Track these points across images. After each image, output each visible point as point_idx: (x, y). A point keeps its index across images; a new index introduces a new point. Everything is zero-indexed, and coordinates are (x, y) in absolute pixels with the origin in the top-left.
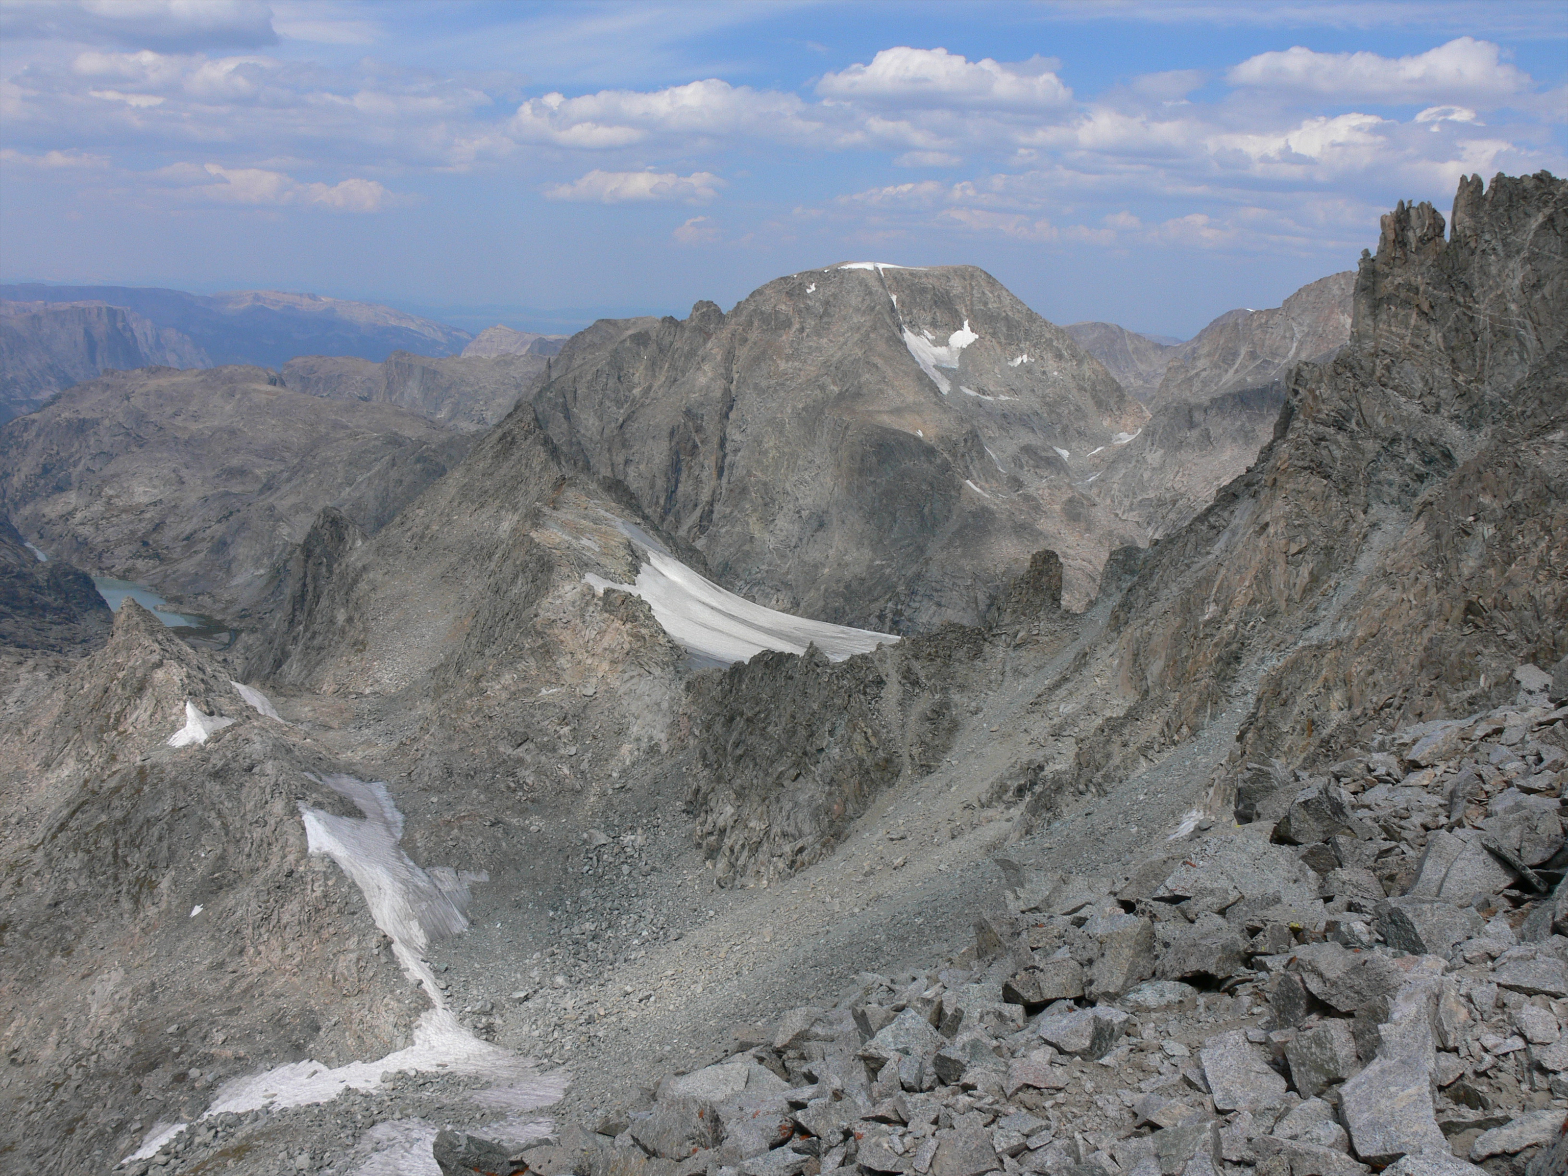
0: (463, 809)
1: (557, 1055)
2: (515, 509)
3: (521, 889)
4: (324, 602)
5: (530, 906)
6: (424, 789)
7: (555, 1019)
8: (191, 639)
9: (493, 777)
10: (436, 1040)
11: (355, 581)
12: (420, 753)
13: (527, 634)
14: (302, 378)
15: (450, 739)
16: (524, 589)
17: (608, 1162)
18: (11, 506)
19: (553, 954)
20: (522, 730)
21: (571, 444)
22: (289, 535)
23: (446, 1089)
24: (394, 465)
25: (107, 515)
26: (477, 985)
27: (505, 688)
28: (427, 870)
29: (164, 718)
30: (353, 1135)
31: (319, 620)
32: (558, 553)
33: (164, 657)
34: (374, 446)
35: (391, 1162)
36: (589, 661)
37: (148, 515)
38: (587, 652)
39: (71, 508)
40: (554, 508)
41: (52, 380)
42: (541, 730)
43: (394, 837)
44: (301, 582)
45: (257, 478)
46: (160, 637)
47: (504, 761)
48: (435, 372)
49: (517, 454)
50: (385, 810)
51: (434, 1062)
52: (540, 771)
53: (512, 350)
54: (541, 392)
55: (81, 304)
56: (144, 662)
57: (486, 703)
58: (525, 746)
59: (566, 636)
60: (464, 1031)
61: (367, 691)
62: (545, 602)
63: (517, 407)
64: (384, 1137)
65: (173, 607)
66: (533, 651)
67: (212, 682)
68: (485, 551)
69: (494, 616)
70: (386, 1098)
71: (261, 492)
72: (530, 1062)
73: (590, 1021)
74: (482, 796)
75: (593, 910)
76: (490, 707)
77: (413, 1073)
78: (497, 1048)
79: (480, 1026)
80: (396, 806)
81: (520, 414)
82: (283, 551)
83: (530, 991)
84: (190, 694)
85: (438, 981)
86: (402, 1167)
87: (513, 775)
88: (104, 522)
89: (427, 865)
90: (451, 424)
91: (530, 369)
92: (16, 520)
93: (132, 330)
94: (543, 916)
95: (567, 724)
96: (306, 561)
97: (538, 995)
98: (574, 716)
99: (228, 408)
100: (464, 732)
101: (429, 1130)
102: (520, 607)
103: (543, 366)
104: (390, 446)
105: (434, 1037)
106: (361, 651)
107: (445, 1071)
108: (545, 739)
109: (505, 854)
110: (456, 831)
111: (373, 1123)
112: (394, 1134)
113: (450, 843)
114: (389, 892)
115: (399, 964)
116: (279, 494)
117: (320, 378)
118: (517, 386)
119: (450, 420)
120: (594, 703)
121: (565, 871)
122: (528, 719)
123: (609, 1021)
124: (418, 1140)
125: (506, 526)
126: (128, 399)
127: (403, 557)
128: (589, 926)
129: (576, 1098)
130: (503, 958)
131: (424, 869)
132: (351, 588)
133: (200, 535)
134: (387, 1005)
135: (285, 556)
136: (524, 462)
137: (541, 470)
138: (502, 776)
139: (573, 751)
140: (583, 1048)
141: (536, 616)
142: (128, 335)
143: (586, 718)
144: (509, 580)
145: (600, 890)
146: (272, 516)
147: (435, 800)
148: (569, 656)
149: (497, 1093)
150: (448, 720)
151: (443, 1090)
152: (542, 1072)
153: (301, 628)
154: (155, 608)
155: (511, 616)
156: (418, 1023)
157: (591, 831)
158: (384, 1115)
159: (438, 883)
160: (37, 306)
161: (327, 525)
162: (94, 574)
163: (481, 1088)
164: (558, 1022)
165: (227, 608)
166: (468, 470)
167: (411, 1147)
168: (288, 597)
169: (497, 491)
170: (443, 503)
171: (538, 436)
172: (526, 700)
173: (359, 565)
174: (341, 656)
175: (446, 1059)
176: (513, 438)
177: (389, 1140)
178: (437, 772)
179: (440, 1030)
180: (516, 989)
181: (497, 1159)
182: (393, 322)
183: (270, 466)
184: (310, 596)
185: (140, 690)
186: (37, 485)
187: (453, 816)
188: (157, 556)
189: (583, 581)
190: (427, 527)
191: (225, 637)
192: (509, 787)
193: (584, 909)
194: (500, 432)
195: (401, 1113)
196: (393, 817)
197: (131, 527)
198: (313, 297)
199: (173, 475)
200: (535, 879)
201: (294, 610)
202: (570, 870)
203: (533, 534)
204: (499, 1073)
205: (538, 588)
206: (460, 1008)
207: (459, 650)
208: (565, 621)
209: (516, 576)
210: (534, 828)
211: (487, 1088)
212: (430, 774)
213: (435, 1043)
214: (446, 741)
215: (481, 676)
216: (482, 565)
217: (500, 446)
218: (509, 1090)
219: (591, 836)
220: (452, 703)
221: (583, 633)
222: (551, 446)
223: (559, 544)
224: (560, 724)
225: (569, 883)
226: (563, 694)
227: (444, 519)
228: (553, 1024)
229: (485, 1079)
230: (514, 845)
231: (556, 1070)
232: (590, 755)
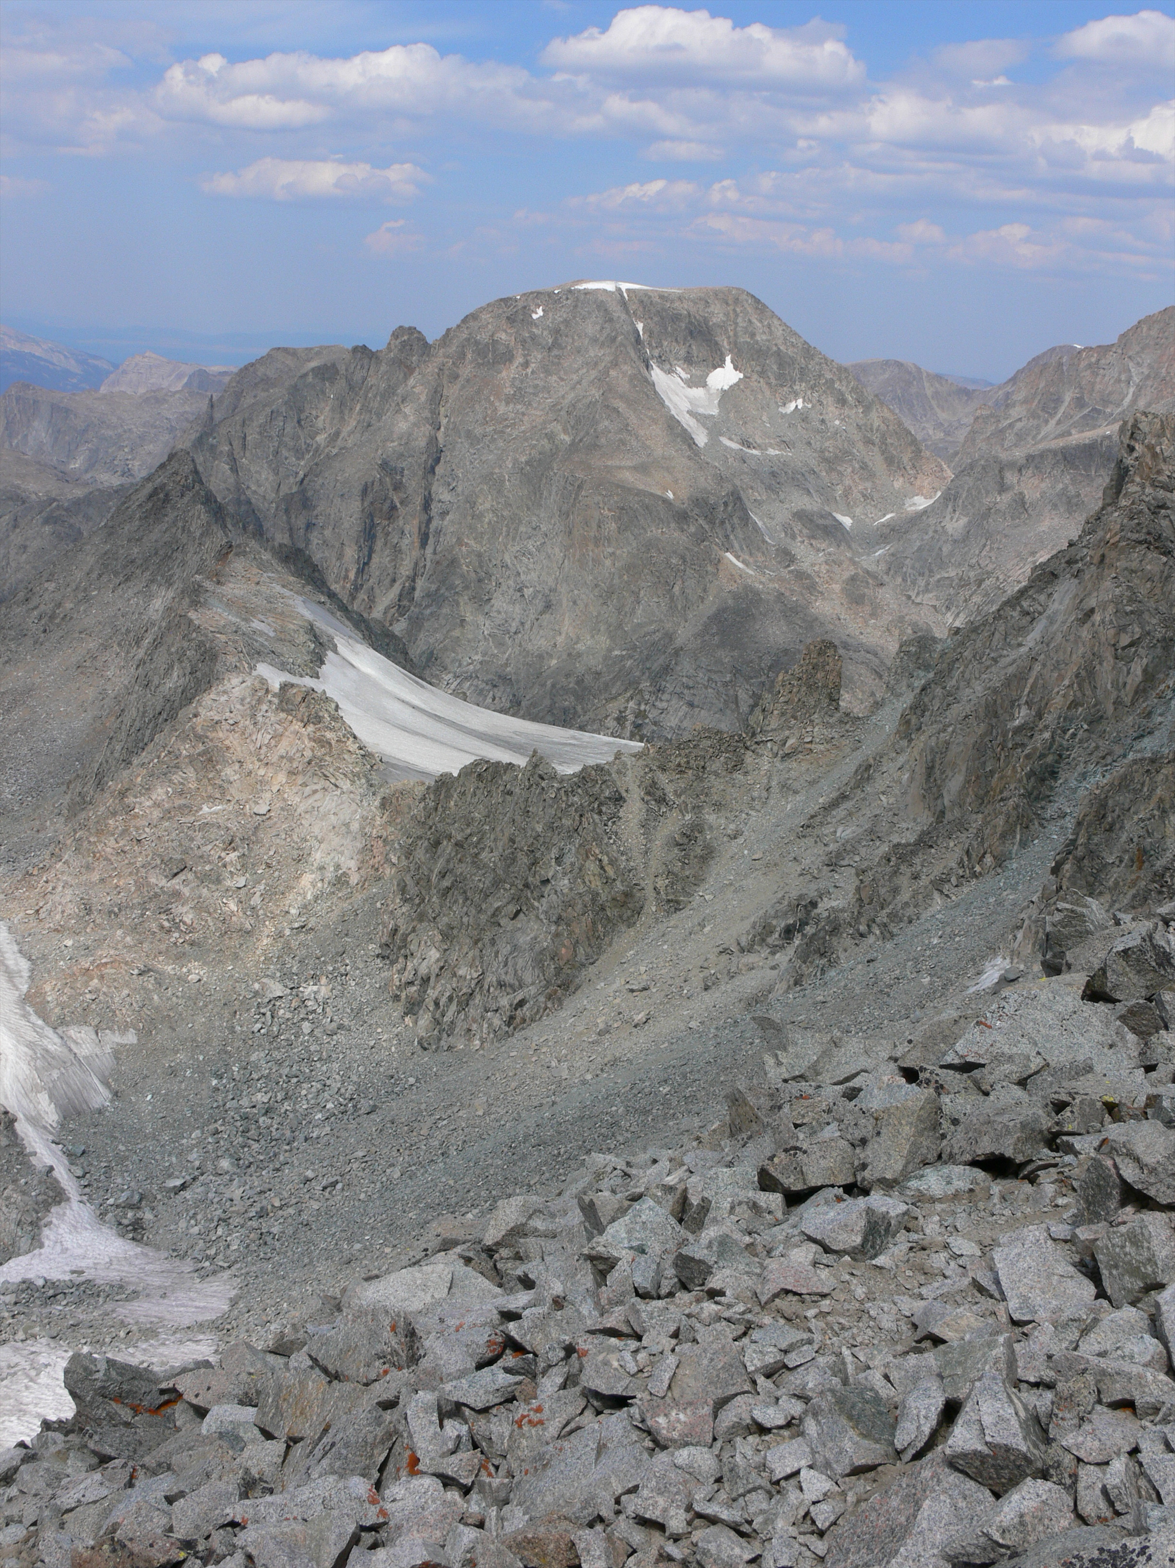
0: (104, 954)
1: (221, 1256)
2: (169, 583)
3: (178, 1052)
5: (188, 1074)
6: (57, 930)
7: (219, 1212)
9: (142, 915)
10: (69, 1240)
12: (51, 885)
13: (184, 738)
15: (88, 868)
16: (181, 682)
17: (280, 1387)
19: (217, 1132)
20: (179, 857)
21: (238, 502)
23: (81, 1301)
24: (15, 527)
26: (122, 1172)
27: (156, 805)
28: (60, 1030)
32: (223, 638)
36: (262, 772)
38: (260, 760)
40: (219, 583)
42: (201, 857)
43: (17, 989)
47: (156, 895)
48: (67, 411)
49: (172, 515)
51: (68, 1269)
52: (200, 907)
53: (165, 384)
54: (201, 437)
57: (133, 823)
58: (182, 877)
59: (233, 740)
60: (105, 1230)
62: (207, 699)
63: (171, 457)
66: (192, 760)
68: (132, 634)
69: (143, 716)
70: (6, 1314)
72: (188, 1266)
73: (262, 1214)
74: (128, 939)
75: (266, 1077)
76: (137, 829)
77: (40, 1283)
78: (147, 1250)
79: (125, 1222)
80: (20, 952)
81: (175, 464)
83: (188, 1178)
85: (73, 1168)
86: (26, 1400)
87: (168, 911)
89: (59, 1024)
90: (89, 476)
91: (187, 409)
94: (204, 1086)
95: (234, 850)
97: (198, 1183)
98: (243, 839)
100: (107, 859)
102: (176, 704)
103: (204, 405)
104: (10, 503)
105: (68, 1237)
107: (82, 1279)
108: (207, 868)
109: (157, 1009)
110: (96, 981)
112: (15, 1359)
113: (88, 996)
114: (11, 1057)
115: (23, 1148)
118: (172, 430)
119: (86, 471)
120: (270, 822)
121: (232, 1030)
122: (186, 843)
123: (285, 1213)
124: (46, 1366)
125: (158, 604)
127: (29, 641)
128: (261, 1098)
129: (245, 1310)
130: (154, 1138)
131: (55, 1028)
134: (8, 1198)
136: (180, 524)
137: (202, 535)
138: (154, 913)
139: (241, 882)
140: (253, 1247)
141: (195, 716)
143: (257, 842)
144: (162, 672)
145: (275, 1054)
147: (69, 943)
148: (237, 765)
149: (146, 1305)
150: (85, 844)
151: (79, 1303)
152: (203, 1278)
155: (164, 716)
156: (47, 1219)
157: (264, 980)
159: (73, 1046)
163: (127, 1299)
164: (223, 1216)
166: (110, 534)
167: (38, 1374)
169: (146, 560)
170: (79, 575)
171: (198, 492)
172: (183, 820)
175: (83, 1264)
176: (167, 495)
177: (9, 1367)
178: (72, 909)
179: (75, 1227)
180: (170, 1176)
181: (144, 1387)
182: (12, 346)
187: (92, 963)
189: (254, 673)
190: (59, 605)
192: (162, 927)
193: (255, 1076)
194: (149, 488)
195: (26, 1333)
196: (17, 964)
200: (194, 1040)
202: (238, 1028)
203: (192, 615)
204: (149, 1280)
205: (198, 682)
206: (100, 1200)
207: (99, 758)
208: (231, 722)
209: (171, 667)
210: (193, 978)
211: (133, 1299)
212: (63, 912)
213: (68, 1245)
214: (83, 870)
215: (127, 790)
216: (128, 652)
217: (150, 504)
218: (161, 1301)
219: (264, 986)
220: (91, 824)
221: (254, 738)
222: (213, 505)
223: (224, 626)
224: (225, 850)
225: (236, 1045)
226: (230, 812)
227: (81, 595)
228: (216, 1219)
229: (132, 1288)
230: (169, 999)
231: (219, 1275)
232: (262, 887)
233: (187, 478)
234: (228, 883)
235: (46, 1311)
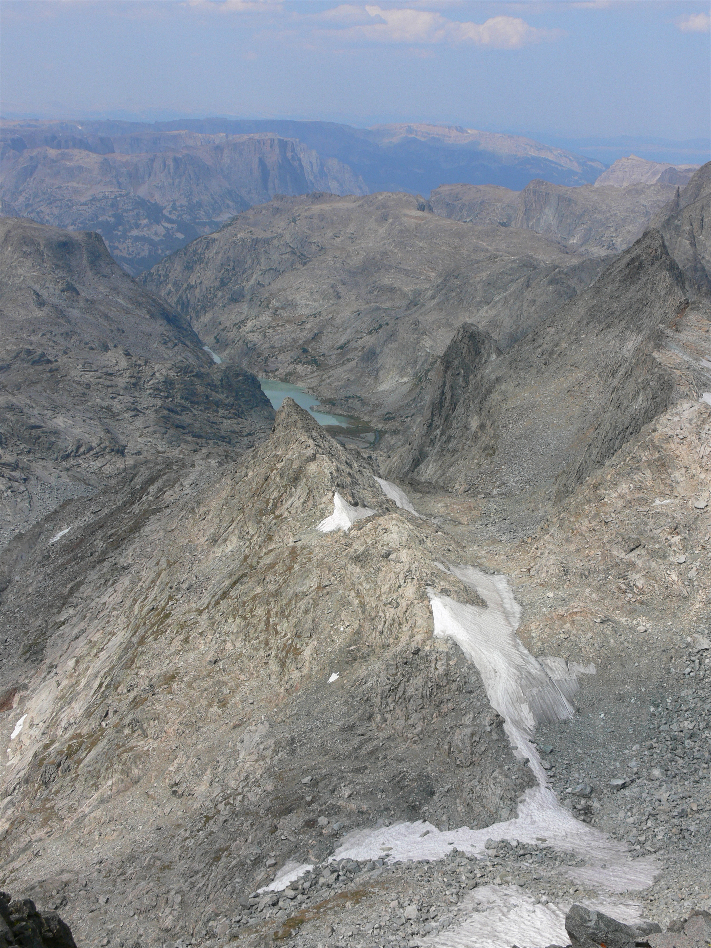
0: (576, 605)
1: (649, 843)
2: (639, 330)
3: (626, 683)
4: (460, 410)
5: (633, 701)
6: (542, 585)
7: (650, 809)
8: (341, 437)
9: (606, 578)
10: (537, 815)
11: (489, 392)
12: (539, 552)
13: (643, 447)
14: (448, 205)
15: (568, 540)
16: (644, 405)
18: (193, 314)
19: (651, 748)
20: (635, 536)
21: (695, 269)
22: (431, 347)
23: (543, 862)
24: (528, 286)
25: (273, 324)
26: (579, 769)
27: (621, 496)
28: (540, 659)
29: (315, 505)
30: (457, 894)
31: (454, 426)
32: (678, 372)
33: (317, 451)
34: (511, 269)
35: (489, 923)
36: (702, 476)
37: (308, 326)
38: (701, 467)
39: (243, 317)
40: (677, 330)
41: (231, 204)
42: (653, 538)
43: (511, 626)
44: (440, 391)
45: (404, 295)
46: (314, 434)
47: (617, 564)
48: (570, 200)
49: (644, 279)
50: (505, 601)
51: (534, 836)
52: (649, 576)
53: (643, 179)
54: (669, 219)
55: (257, 136)
56: (300, 455)
57: (602, 509)
58: (637, 551)
59: (682, 451)
60: (563, 811)
61: (495, 492)
62: (664, 418)
63: (645, 234)
64: (485, 900)
65: (326, 408)
66: (649, 464)
67: (357, 476)
68: (609, 368)
69: (615, 430)
70: (489, 864)
71: (408, 308)
72: (623, 847)
73: (683, 815)
74: (594, 595)
75: (692, 710)
76: (606, 513)
77: (514, 844)
78: (593, 830)
79: (579, 807)
80: (515, 598)
81: (648, 240)
82: (425, 361)
83: (628, 780)
84: (338, 485)
85: (543, 762)
86: (499, 929)
87: (625, 577)
88: (271, 330)
89: (540, 654)
90: (583, 249)
91: (659, 198)
92: (197, 327)
93: (299, 160)
94: (644, 711)
95: (678, 534)
96: (446, 372)
97: (635, 785)
98: (685, 526)
99: (382, 231)
100: (581, 535)
101: (526, 898)
102: (640, 421)
103: (672, 195)
104: (525, 269)
105: (536, 812)
106: (491, 455)
107: (544, 845)
108: (657, 546)
109: (612, 650)
110: (568, 625)
111: (476, 885)
112: (493, 898)
113: (562, 636)
114: (504, 675)
115: (508, 742)
116: (423, 309)
117: (464, 205)
118: (647, 214)
119: (582, 245)
120: (705, 515)
121: (668, 671)
122: (642, 527)
123: (701, 816)
124: (515, 906)
125: (630, 346)
126: (295, 221)
127: (534, 371)
128: (687, 725)
129: (665, 887)
130: (604, 746)
131: (537, 657)
132: (484, 398)
133: (353, 345)
134: (495, 778)
135: (426, 366)
136: (650, 286)
137: (666, 294)
138: (614, 577)
139: (682, 559)
140: (674, 839)
141: (654, 431)
142: (296, 164)
143: (696, 529)
144: (630, 397)
145: (700, 692)
146: (416, 329)
147: (551, 595)
148: (684, 470)
149: (590, 872)
150: (567, 522)
151: (541, 863)
152: (634, 857)
153: (438, 432)
154: (311, 408)
155: (630, 430)
156: (522, 798)
157: (695, 635)
158: (486, 879)
159: (549, 672)
160: (220, 137)
161: (466, 340)
162: (261, 376)
163: (576, 865)
164: (652, 812)
165: (373, 411)
166: (598, 292)
167: (509, 911)
168: (428, 403)
169: (623, 312)
170: (572, 322)
171: (664, 262)
172: (640, 509)
173: (493, 377)
174: (473, 459)
175: (545, 834)
176: (641, 264)
177: (489, 902)
178: (554, 570)
179: (542, 806)
180: (614, 777)
182: (533, 153)
183: (416, 284)
184: (447, 404)
185: (295, 480)
186: (216, 296)
187: (566, 611)
188: (315, 362)
189: (701, 400)
190: (557, 345)
191: (371, 437)
192: (620, 589)
193: (684, 708)
194: (628, 258)
195: (502, 879)
196: (512, 608)
197: (293, 336)
198: (460, 129)
199: (331, 291)
200: (638, 676)
201: (433, 415)
202: (673, 670)
203: (655, 354)
204: (594, 853)
205: (658, 405)
206: (562, 789)
207: (580, 459)
208: (681, 437)
209: (637, 393)
210: (641, 628)
211: (581, 866)
212: (547, 572)
213: (536, 818)
214: (564, 542)
215: (600, 484)
216: (606, 381)
217: (628, 271)
218: (602, 870)
219: (694, 640)
220: (572, 508)
221: (698, 450)
222: (676, 272)
223: (679, 364)
224: (671, 533)
225: (671, 682)
226: (676, 505)
227: (572, 339)
228: (647, 814)
229: (581, 857)
230: (622, 643)
231: (647, 857)
232: (698, 564)
233: (656, 250)
234: (672, 559)
235: (517, 865)
